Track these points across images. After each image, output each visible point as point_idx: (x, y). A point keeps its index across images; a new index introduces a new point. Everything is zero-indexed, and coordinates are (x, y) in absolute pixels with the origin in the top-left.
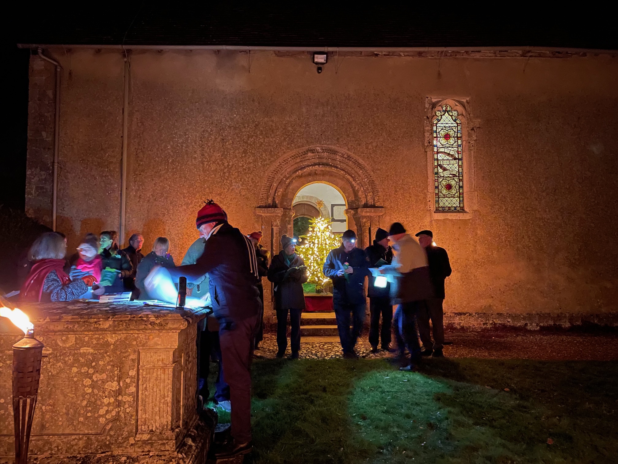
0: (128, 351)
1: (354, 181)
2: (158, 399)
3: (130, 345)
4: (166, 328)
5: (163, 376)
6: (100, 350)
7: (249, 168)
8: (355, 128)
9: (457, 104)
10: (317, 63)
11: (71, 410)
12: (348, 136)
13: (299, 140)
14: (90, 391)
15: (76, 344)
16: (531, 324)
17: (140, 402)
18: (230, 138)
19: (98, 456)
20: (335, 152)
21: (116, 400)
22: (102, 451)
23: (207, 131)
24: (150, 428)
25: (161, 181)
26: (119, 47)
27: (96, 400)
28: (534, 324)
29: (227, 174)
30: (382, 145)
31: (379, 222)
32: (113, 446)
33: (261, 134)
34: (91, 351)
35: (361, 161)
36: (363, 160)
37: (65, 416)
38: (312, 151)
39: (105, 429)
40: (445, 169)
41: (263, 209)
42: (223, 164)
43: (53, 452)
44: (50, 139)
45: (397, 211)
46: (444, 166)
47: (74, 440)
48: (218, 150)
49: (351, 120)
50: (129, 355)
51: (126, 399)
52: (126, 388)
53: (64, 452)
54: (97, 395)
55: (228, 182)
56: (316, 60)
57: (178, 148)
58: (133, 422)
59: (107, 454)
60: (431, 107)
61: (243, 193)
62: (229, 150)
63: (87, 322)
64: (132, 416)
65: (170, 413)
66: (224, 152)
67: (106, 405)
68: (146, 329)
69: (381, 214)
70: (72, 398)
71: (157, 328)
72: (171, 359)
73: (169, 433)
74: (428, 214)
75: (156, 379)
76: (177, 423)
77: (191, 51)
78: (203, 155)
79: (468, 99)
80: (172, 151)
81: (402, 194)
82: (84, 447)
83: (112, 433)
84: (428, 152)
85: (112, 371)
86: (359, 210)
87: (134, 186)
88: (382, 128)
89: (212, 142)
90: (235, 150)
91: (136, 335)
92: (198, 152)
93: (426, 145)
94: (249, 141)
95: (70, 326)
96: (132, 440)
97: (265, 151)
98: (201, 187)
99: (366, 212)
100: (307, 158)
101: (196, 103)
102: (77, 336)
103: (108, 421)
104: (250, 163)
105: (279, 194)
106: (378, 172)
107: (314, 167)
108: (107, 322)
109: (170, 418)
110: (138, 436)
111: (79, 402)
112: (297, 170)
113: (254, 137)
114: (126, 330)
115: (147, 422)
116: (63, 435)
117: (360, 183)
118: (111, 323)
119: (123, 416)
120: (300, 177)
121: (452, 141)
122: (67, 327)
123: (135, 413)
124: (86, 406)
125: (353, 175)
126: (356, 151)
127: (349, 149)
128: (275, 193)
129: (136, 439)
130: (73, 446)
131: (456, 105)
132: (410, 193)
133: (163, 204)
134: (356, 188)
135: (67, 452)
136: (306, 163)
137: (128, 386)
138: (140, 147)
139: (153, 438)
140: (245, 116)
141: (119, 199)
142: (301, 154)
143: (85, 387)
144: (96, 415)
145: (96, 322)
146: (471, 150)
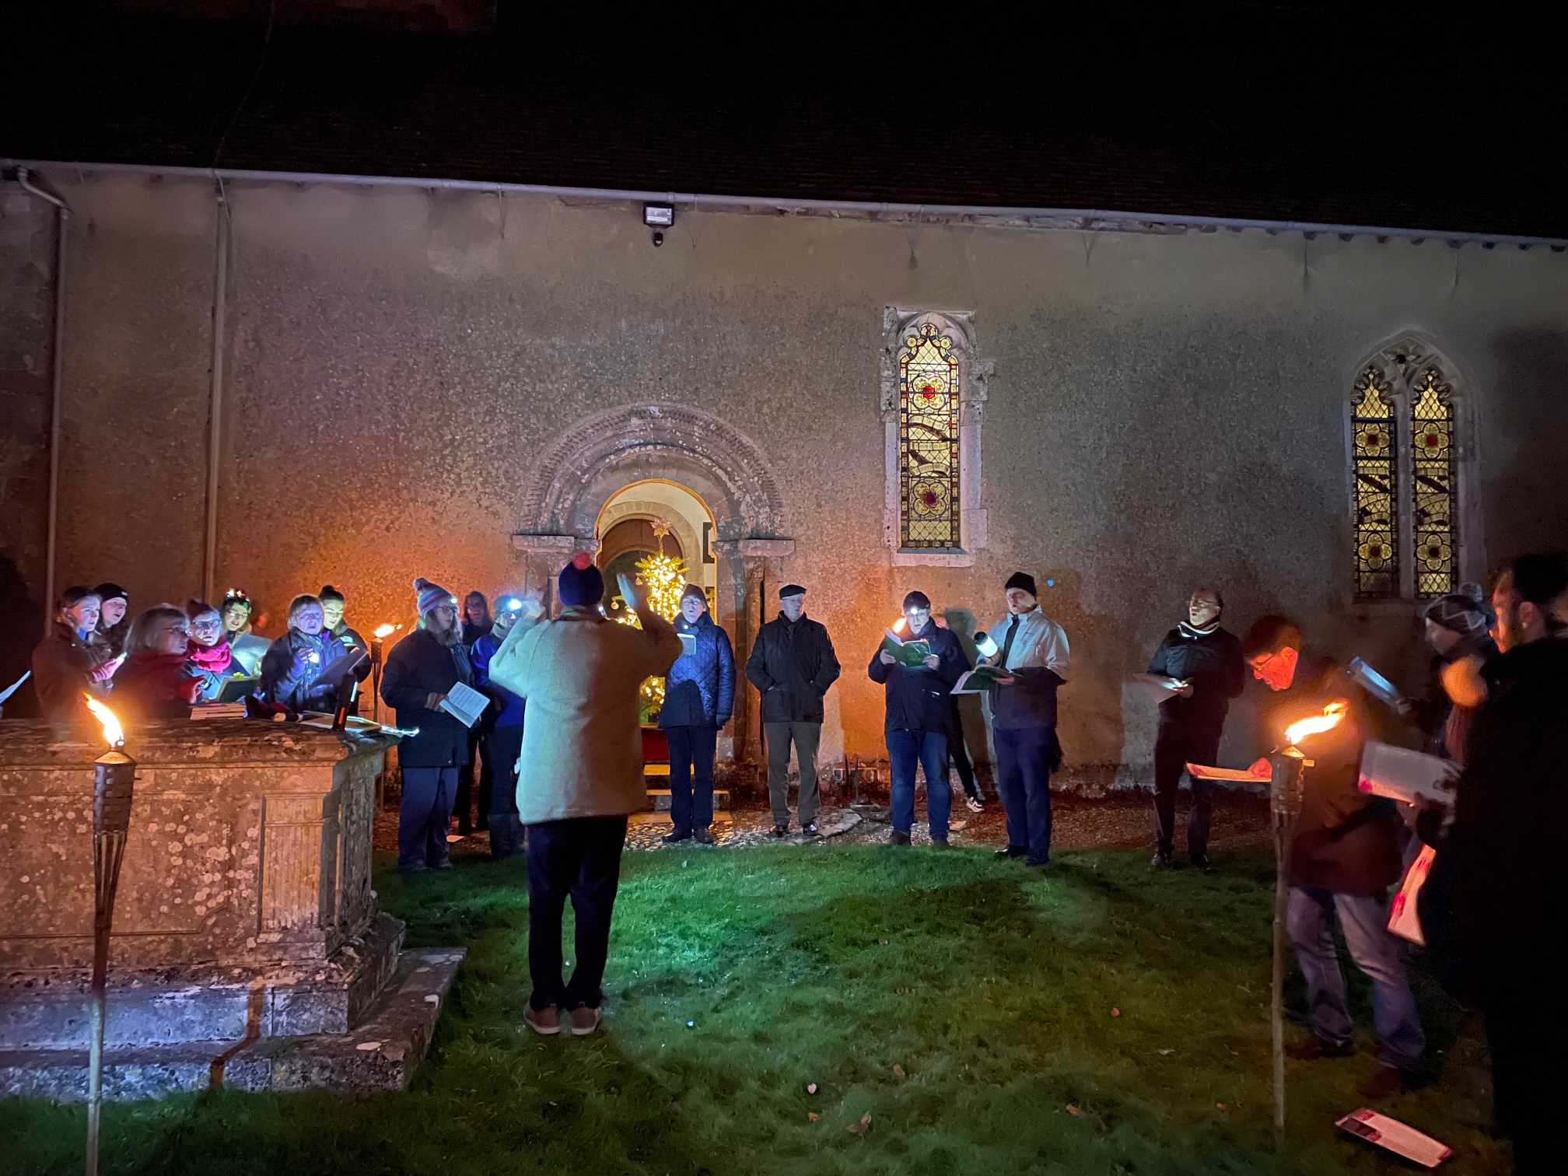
0: (244, 797)
1: (730, 480)
2: (296, 876)
3: (250, 787)
4: (312, 758)
5: (305, 839)
6: (197, 794)
7: (500, 448)
8: (734, 368)
9: (949, 323)
10: (653, 225)
11: (147, 894)
12: (718, 384)
13: (613, 390)
14: (180, 861)
15: (157, 784)
16: (1089, 786)
17: (265, 882)
18: (457, 380)
19: (193, 967)
20: (690, 419)
21: (224, 877)
22: (200, 960)
23: (407, 364)
24: (283, 924)
25: (299, 472)
26: (208, 172)
27: (190, 878)
28: (1095, 787)
29: (449, 460)
30: (792, 406)
31: (781, 569)
32: (218, 953)
33: (528, 373)
34: (183, 796)
35: (745, 439)
36: (750, 436)
37: (136, 904)
38: (641, 414)
39: (205, 925)
40: (922, 461)
41: (530, 538)
42: (441, 437)
43: (115, 963)
44: (40, 372)
45: (821, 548)
46: (921, 453)
47: (151, 942)
48: (431, 407)
49: (725, 349)
50: (248, 804)
51: (241, 874)
52: (243, 857)
53: (134, 963)
54: (191, 869)
55: (453, 476)
56: (649, 218)
57: (339, 399)
58: (254, 913)
59: (208, 964)
60: (895, 327)
61: (484, 503)
62: (454, 408)
63: (176, 747)
64: (252, 902)
65: (316, 899)
66: (444, 411)
67: (206, 886)
68: (279, 761)
69: (788, 553)
70: (149, 874)
71: (296, 758)
72: (320, 810)
73: (315, 931)
74: (885, 555)
75: (294, 844)
76: (329, 920)
77: (371, 186)
78: (396, 416)
79: (971, 314)
80: (325, 406)
81: (832, 512)
82: (168, 954)
83: (217, 931)
84: (887, 424)
85: (218, 830)
86: (741, 544)
87: (238, 483)
88: (791, 371)
89: (415, 389)
90: (470, 408)
91: (260, 771)
92: (386, 410)
93: (884, 408)
94: (500, 389)
95: (148, 754)
96: (251, 943)
97: (535, 411)
98: (391, 488)
99: (756, 548)
100: (629, 429)
101: (381, 300)
102: (158, 771)
103: (211, 912)
104: (503, 436)
105: (566, 506)
106: (781, 462)
107: (643, 449)
108: (211, 748)
109: (317, 908)
110: (261, 936)
111: (160, 880)
112: (607, 455)
113: (512, 380)
114: (243, 761)
115: (277, 915)
116: (132, 934)
117: (745, 485)
118: (217, 749)
119: (236, 903)
120: (614, 469)
121: (938, 401)
122: (142, 756)
123: (256, 898)
124: (173, 887)
125: (729, 469)
126: (735, 417)
127: (719, 412)
128: (557, 502)
129: (259, 941)
130: (149, 952)
131: (948, 327)
132: (847, 510)
133: (302, 522)
134: (736, 497)
135: (139, 962)
136: (626, 441)
137: (244, 854)
138: (251, 396)
139: (288, 939)
140: (491, 333)
141: (203, 509)
142: (616, 420)
143: (172, 855)
144: (190, 902)
145: (191, 748)
146: (976, 422)
